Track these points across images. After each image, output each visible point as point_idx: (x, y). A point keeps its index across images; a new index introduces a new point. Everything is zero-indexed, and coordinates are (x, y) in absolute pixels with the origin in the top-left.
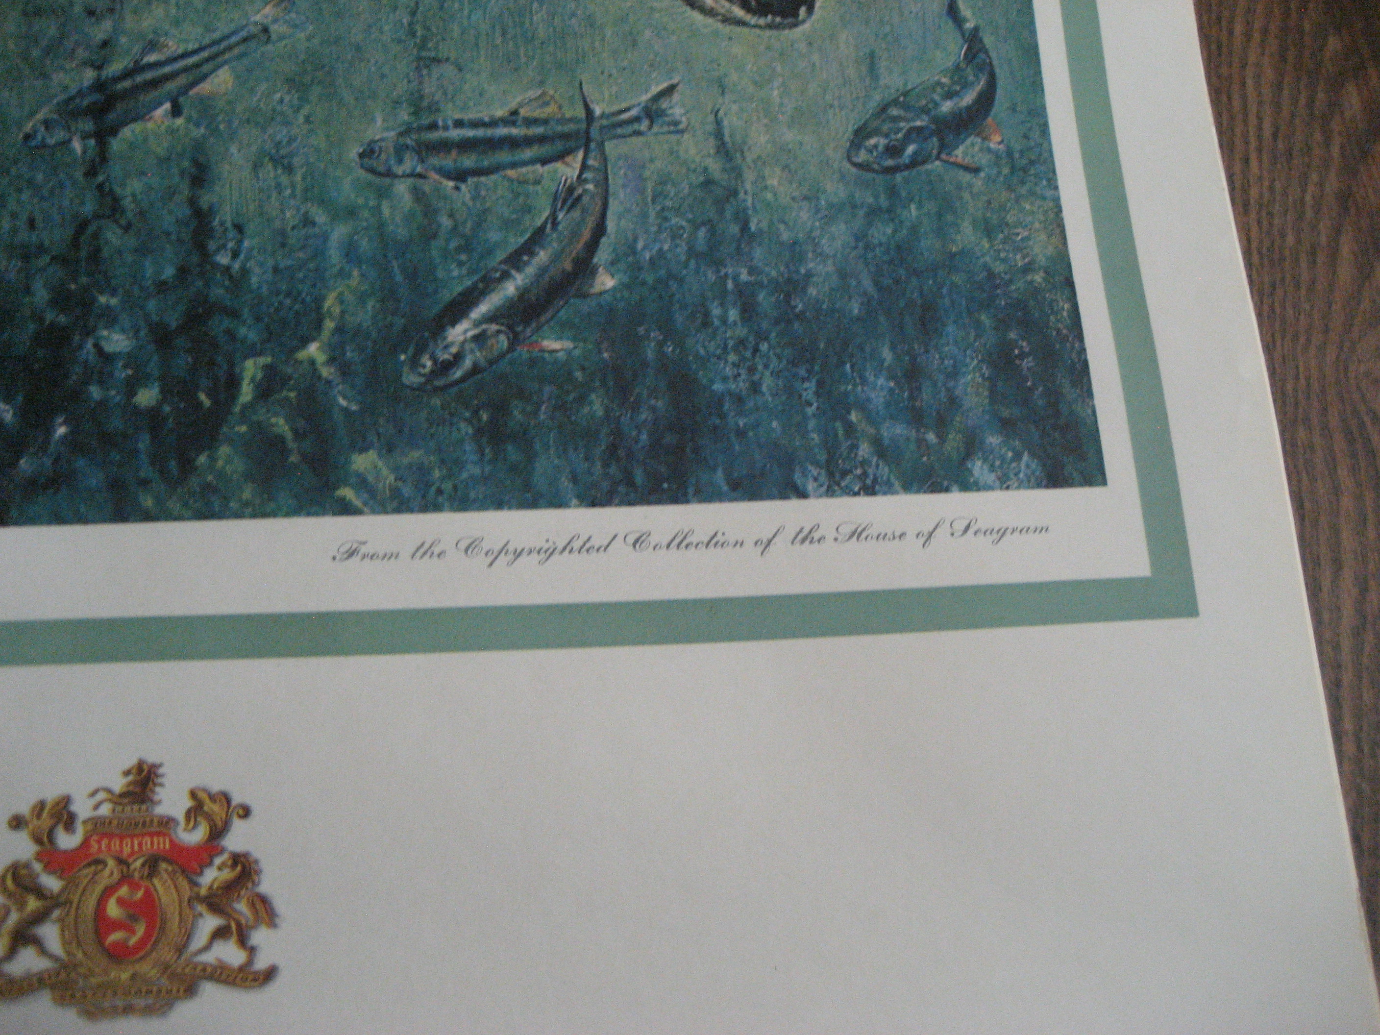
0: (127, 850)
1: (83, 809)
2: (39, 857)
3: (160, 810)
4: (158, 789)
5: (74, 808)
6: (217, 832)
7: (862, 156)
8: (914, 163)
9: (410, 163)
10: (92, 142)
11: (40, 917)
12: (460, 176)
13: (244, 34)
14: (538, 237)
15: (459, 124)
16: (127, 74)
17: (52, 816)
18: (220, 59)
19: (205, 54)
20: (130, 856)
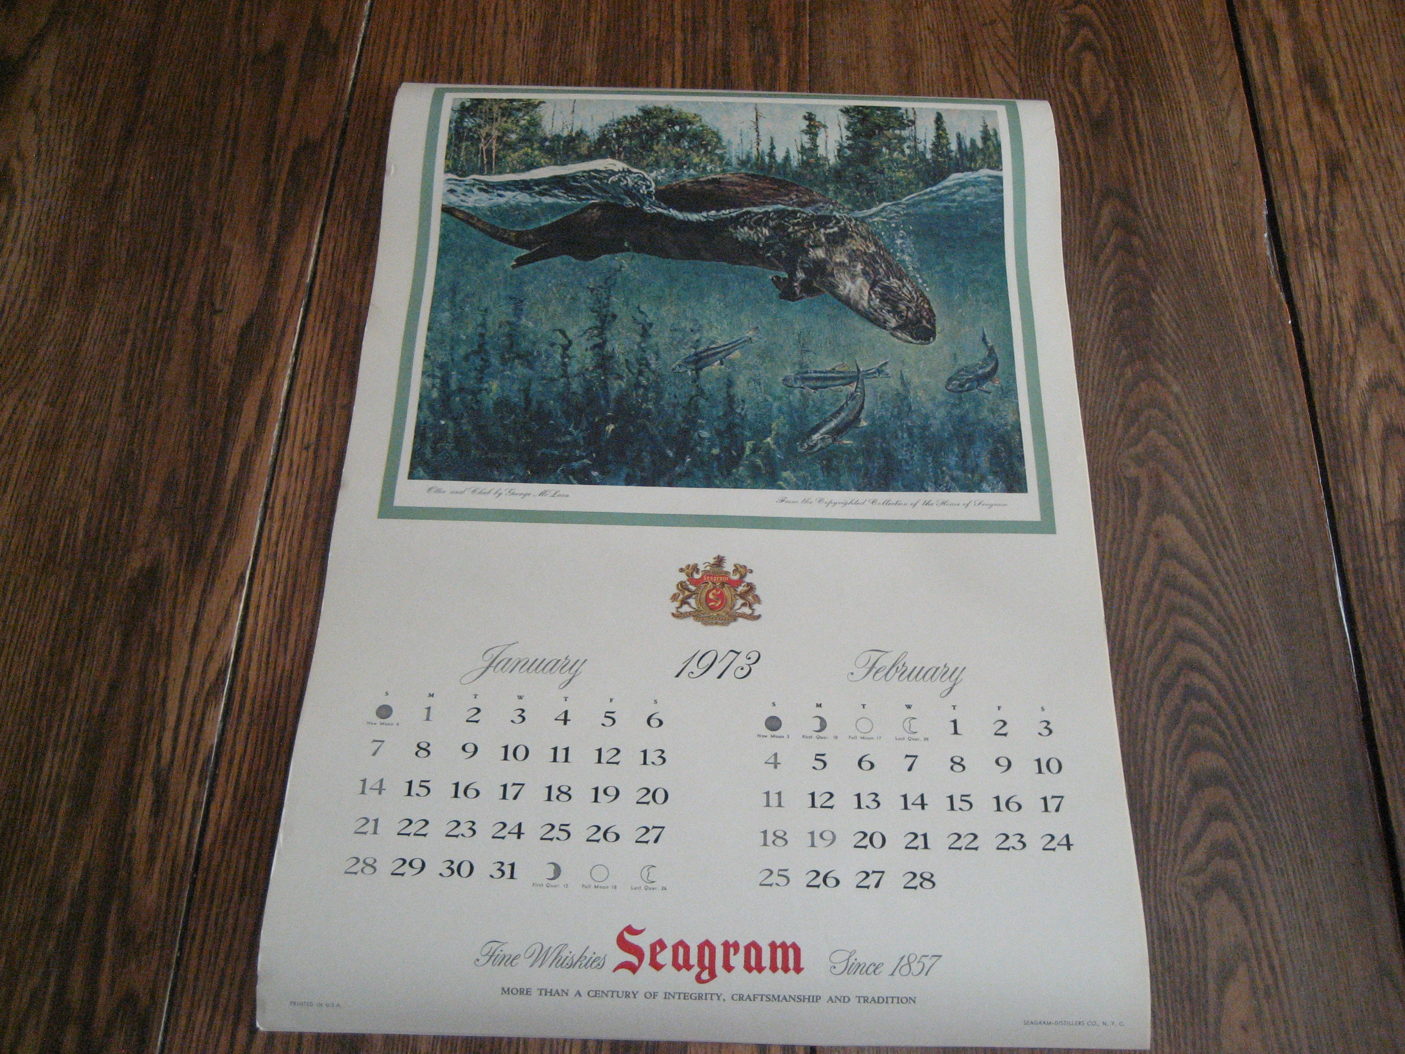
1: (701, 568)
2: (688, 580)
4: (724, 563)
5: (698, 567)
6: (743, 577)
7: (950, 387)
8: (969, 390)
9: (799, 383)
11: (689, 597)
12: (816, 388)
13: (743, 340)
14: (842, 408)
15: (815, 372)
16: (705, 351)
17: (692, 569)
18: (735, 348)
19: (731, 346)
20: (716, 581)
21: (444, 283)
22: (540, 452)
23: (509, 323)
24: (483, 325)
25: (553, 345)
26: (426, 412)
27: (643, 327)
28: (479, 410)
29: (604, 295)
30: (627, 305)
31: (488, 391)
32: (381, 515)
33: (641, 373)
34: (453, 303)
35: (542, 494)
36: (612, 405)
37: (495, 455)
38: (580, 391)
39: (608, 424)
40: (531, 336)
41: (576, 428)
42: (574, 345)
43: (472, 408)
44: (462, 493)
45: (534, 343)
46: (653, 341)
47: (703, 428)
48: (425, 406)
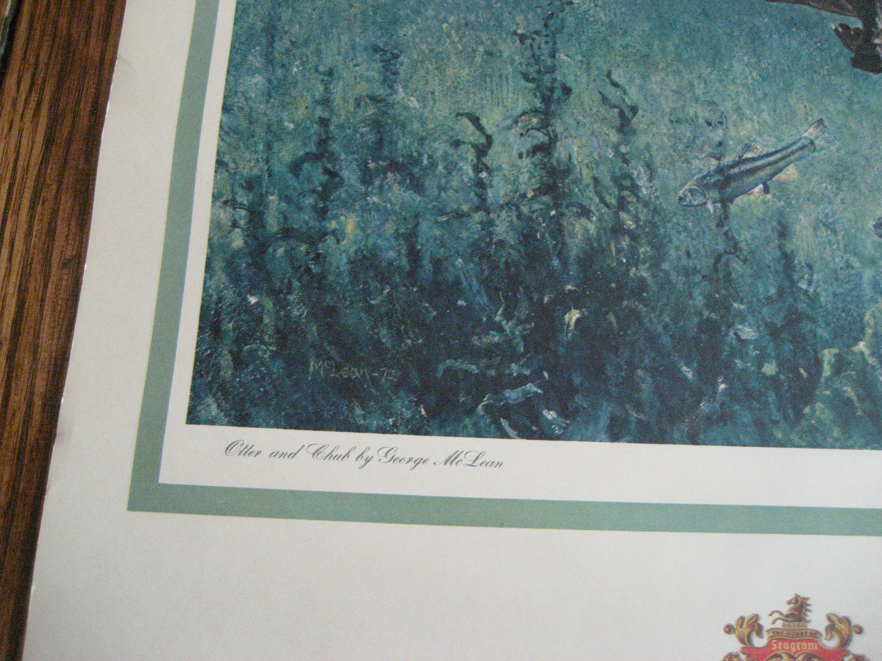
0: (794, 650)
1: (766, 623)
2: (743, 651)
3: (810, 626)
4: (808, 613)
5: (761, 622)
6: (845, 642)
10: (719, 205)
13: (799, 144)
16: (736, 164)
17: (748, 627)
18: (787, 160)
19: (779, 155)
20: (795, 653)
21: (251, 19)
22: (441, 367)
23: (373, 98)
24: (326, 102)
25: (456, 144)
26: (221, 277)
27: (622, 114)
28: (323, 276)
29: (546, 50)
30: (588, 70)
31: (338, 235)
32: (133, 506)
33: (622, 204)
34: (270, 60)
35: (452, 459)
36: (573, 270)
37: (356, 374)
38: (511, 239)
39: (567, 309)
40: (416, 126)
41: (508, 316)
42: (496, 147)
43: (308, 270)
44: (293, 455)
45: (422, 140)
46: (641, 140)
47: (743, 321)
48: (218, 264)
